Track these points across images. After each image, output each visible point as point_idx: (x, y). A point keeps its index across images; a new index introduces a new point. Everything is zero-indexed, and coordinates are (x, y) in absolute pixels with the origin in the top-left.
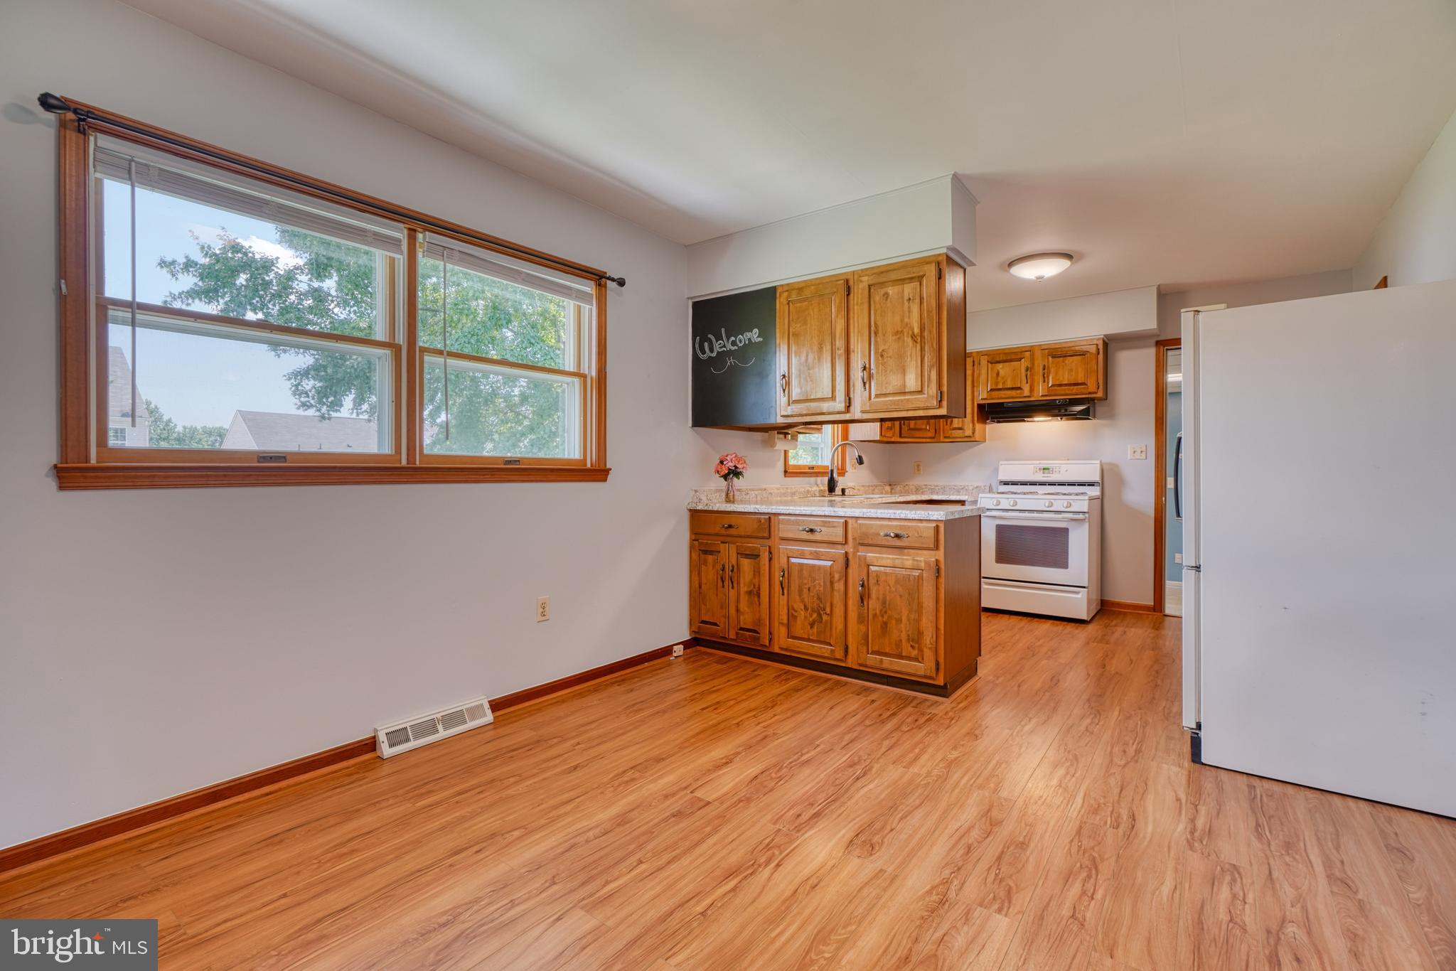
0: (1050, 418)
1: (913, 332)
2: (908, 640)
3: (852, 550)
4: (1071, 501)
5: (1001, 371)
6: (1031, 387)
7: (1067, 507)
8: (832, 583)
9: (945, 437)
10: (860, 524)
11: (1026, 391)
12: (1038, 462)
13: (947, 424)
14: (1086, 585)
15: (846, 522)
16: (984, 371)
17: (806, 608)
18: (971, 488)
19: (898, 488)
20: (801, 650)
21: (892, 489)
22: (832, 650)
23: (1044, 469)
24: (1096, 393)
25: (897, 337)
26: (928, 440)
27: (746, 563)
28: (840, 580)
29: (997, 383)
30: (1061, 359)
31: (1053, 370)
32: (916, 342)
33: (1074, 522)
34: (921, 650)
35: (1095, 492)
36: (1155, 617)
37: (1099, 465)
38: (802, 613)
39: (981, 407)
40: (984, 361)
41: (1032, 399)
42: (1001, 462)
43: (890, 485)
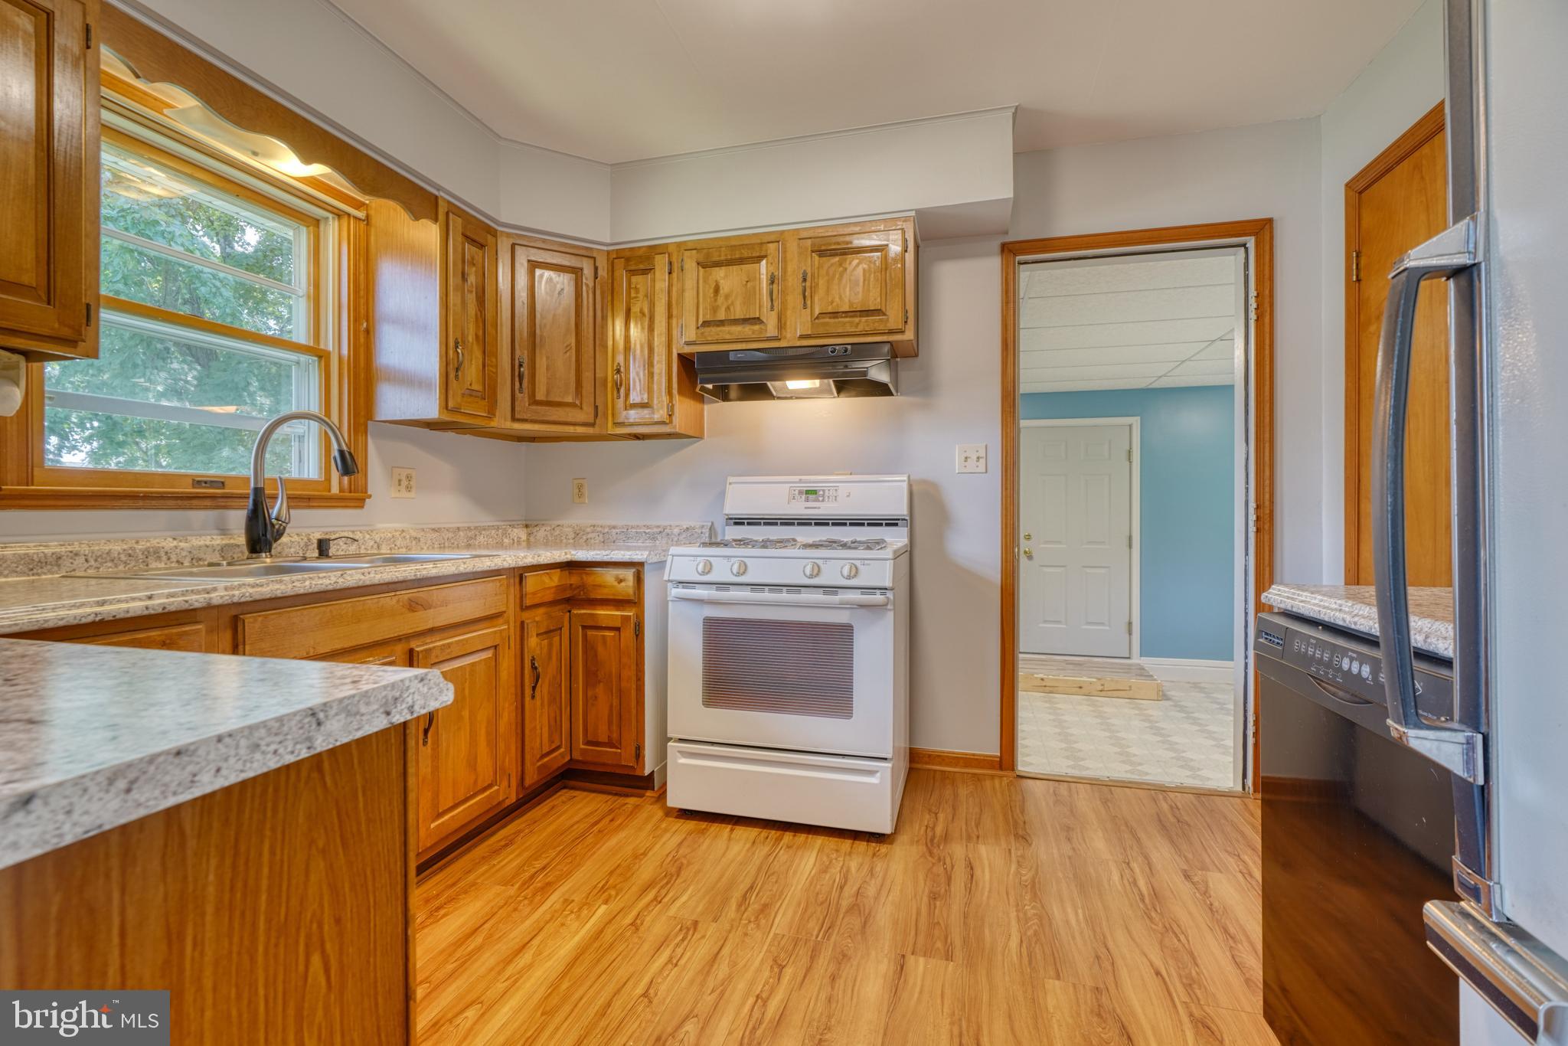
0: (816, 383)
4: (858, 563)
5: (722, 282)
6: (780, 319)
7: (849, 577)
9: (617, 424)
11: (771, 329)
12: (796, 478)
13: (619, 397)
14: (889, 756)
16: (690, 283)
18: (676, 531)
19: (541, 533)
21: (529, 534)
23: (807, 492)
24: (902, 332)
26: (580, 430)
29: (715, 310)
30: (837, 259)
31: (822, 282)
33: (863, 611)
35: (897, 538)
36: (1005, 781)
37: (905, 485)
39: (685, 361)
40: (690, 265)
41: (783, 344)
42: (731, 479)
43: (527, 526)
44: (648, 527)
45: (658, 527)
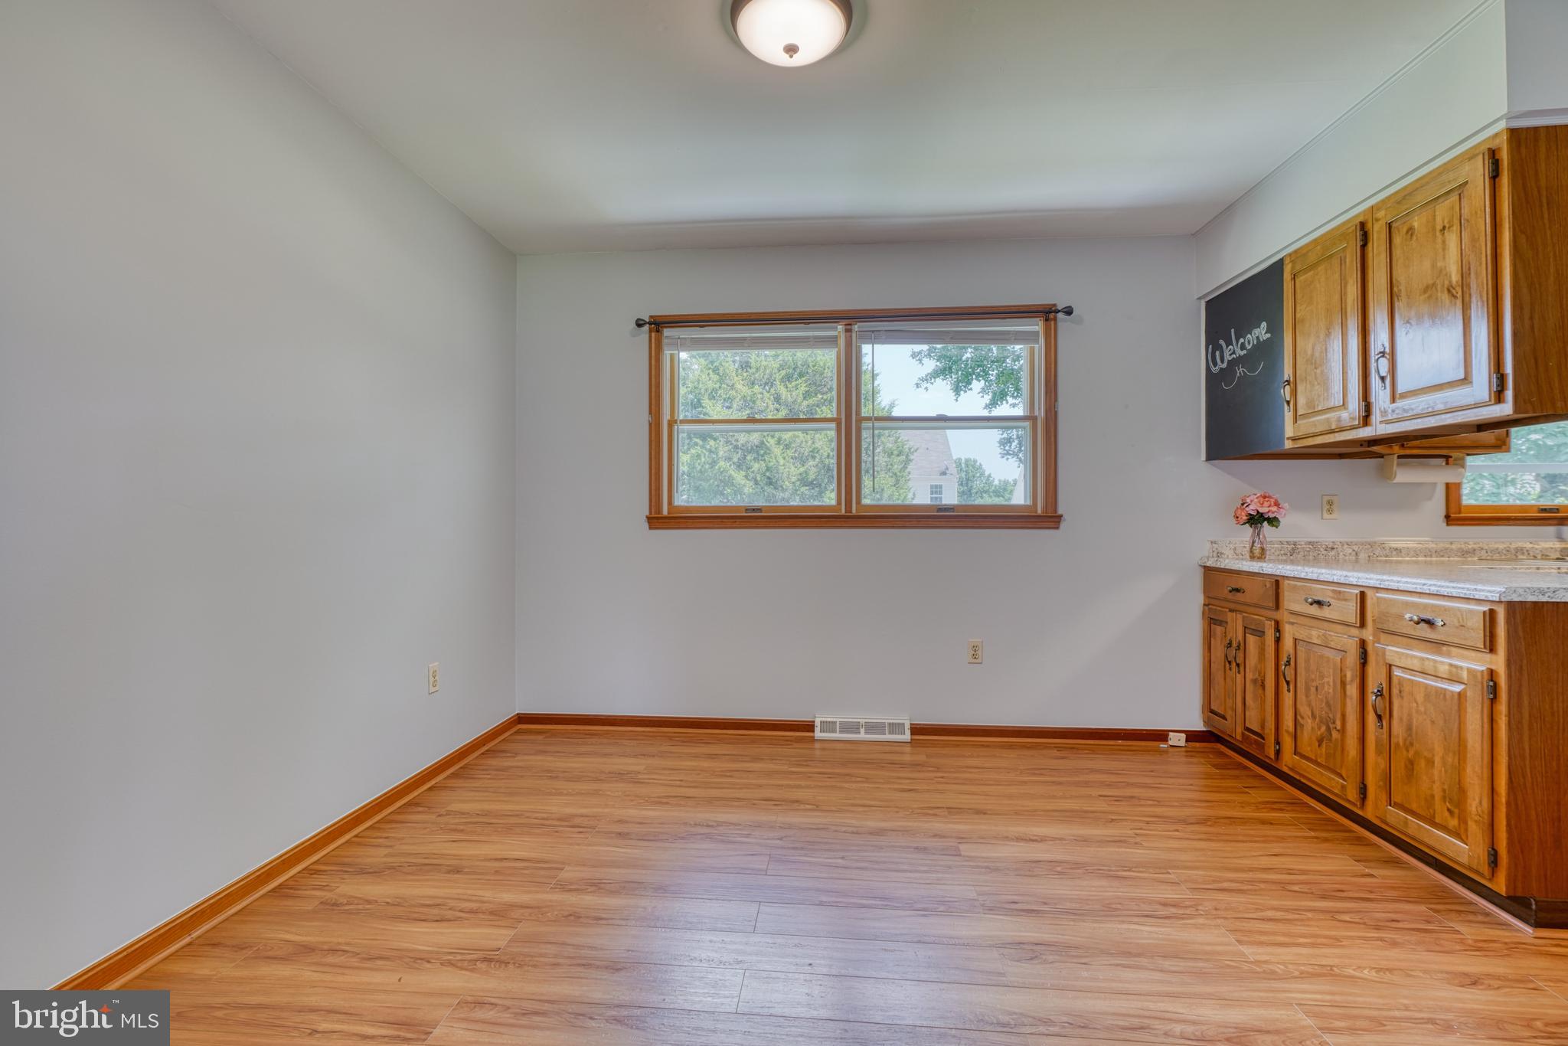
1: (1450, 282)
2: (1444, 798)
3: (1371, 638)
8: (1343, 684)
10: (1378, 598)
15: (1363, 595)
17: (1313, 716)
20: (1310, 777)
22: (1343, 787)
25: (1426, 295)
27: (1251, 639)
28: (1352, 681)
32: (1455, 297)
34: (1463, 820)
38: (1309, 721)
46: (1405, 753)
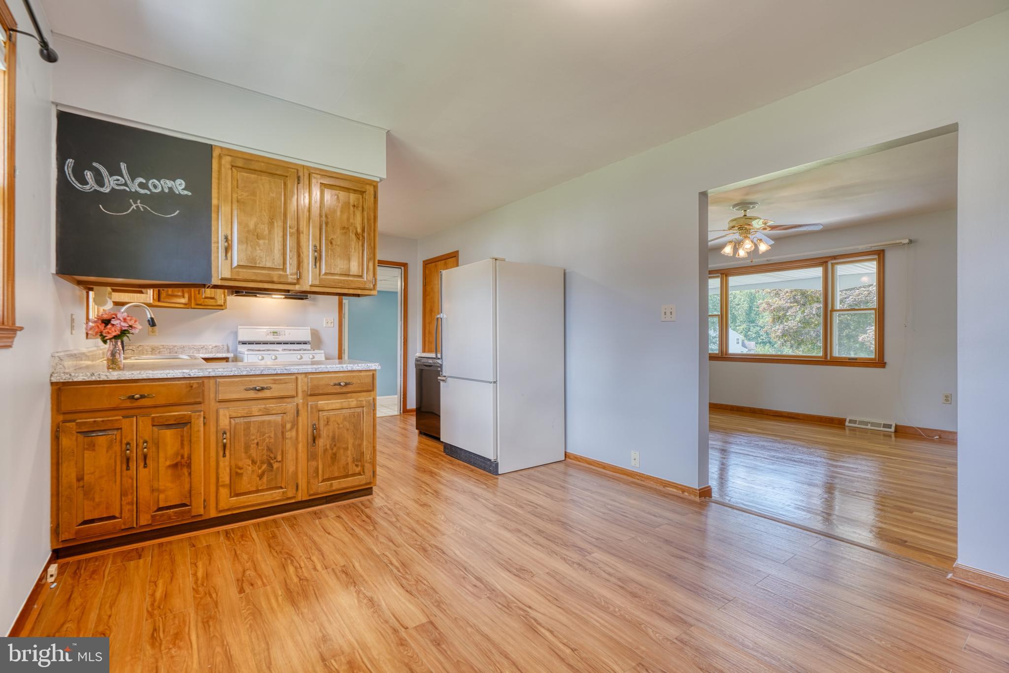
1: (357, 231)
8: (283, 433)
9: (197, 304)
10: (311, 378)
12: (269, 327)
15: (297, 378)
17: (254, 462)
18: (210, 347)
20: (246, 504)
23: (273, 332)
25: (344, 231)
28: (292, 428)
34: (363, 466)
37: (309, 331)
38: (249, 468)
42: (239, 327)
44: (195, 346)
45: (200, 346)
46: (330, 451)
